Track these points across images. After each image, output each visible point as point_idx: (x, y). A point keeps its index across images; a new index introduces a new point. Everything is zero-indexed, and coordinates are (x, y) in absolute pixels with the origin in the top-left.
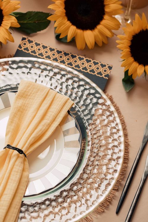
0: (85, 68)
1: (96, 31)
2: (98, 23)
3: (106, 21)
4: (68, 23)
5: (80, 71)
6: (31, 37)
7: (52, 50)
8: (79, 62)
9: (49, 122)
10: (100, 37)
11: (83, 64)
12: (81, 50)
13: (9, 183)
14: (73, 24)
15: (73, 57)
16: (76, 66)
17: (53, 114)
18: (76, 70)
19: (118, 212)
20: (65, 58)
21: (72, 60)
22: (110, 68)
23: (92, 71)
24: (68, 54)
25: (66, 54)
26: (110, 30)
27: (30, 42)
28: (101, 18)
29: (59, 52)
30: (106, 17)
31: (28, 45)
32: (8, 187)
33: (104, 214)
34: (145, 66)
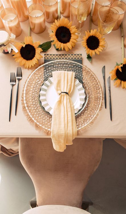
0: (72, 58)
1: (70, 42)
2: (70, 39)
3: (73, 37)
4: (60, 43)
5: (70, 60)
6: (47, 52)
7: (57, 55)
8: (69, 57)
9: (70, 84)
10: (73, 44)
11: (74, 57)
12: (68, 51)
13: (68, 113)
14: (62, 42)
15: (66, 55)
16: (65, 59)
17: (70, 80)
18: (69, 60)
19: (106, 108)
20: (63, 57)
21: (66, 57)
22: (81, 55)
23: (75, 58)
24: (64, 55)
25: (63, 55)
26: (75, 40)
27: (48, 55)
28: (71, 36)
29: (60, 55)
30: (72, 35)
31: (48, 56)
32: (68, 114)
33: (101, 110)
34: (94, 50)
